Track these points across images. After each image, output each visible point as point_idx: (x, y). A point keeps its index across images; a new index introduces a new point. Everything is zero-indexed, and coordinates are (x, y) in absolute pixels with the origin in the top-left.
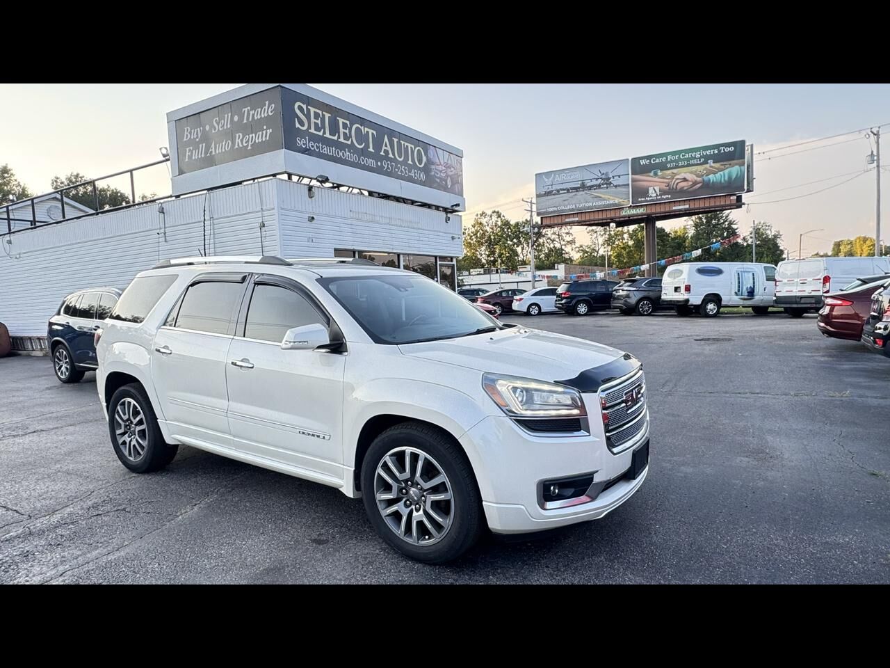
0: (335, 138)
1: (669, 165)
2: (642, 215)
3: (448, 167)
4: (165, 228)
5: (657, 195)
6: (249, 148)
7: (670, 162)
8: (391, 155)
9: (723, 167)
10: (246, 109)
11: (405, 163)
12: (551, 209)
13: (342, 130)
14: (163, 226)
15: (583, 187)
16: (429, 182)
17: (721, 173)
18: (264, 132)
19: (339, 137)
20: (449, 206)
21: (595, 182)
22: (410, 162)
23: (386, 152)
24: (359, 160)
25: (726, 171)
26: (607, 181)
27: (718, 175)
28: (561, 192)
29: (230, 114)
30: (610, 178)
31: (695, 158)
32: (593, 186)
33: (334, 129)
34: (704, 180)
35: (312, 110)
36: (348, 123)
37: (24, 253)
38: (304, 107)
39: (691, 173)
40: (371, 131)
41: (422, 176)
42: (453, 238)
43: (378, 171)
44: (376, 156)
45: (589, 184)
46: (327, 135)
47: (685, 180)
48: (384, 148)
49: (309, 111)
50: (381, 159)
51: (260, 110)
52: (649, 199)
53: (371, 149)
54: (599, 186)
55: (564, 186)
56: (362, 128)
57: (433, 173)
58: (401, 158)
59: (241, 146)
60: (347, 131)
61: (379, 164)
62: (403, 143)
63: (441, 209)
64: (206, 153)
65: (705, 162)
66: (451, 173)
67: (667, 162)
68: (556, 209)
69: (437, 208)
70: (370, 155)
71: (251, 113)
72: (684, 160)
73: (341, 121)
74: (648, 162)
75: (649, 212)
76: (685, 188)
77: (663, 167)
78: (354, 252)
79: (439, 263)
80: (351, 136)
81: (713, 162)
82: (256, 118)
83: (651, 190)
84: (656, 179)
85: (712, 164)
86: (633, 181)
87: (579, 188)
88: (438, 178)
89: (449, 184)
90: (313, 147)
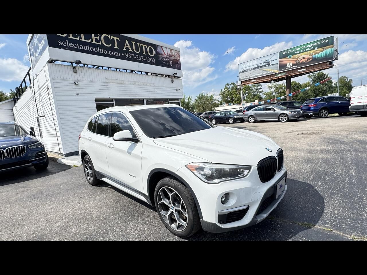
0: (89, 41)
1: (296, 53)
2: (284, 75)
3: (170, 56)
5: (291, 66)
6: (42, 50)
7: (296, 51)
8: (131, 50)
9: (322, 50)
11: (141, 54)
12: (245, 78)
13: (94, 37)
14: (33, 94)
15: (258, 67)
16: (158, 63)
17: (322, 52)
18: (43, 40)
19: (92, 41)
20: (172, 75)
21: (263, 64)
22: (144, 53)
23: (127, 48)
24: (108, 52)
25: (324, 52)
26: (268, 63)
27: (320, 54)
28: (249, 70)
30: (269, 62)
31: (309, 48)
32: (262, 66)
34: (313, 57)
37: (19, 110)
39: (307, 54)
40: (116, 38)
41: (153, 60)
42: (177, 90)
43: (122, 58)
44: (120, 50)
45: (260, 65)
46: (83, 40)
47: (304, 58)
48: (125, 46)
50: (124, 52)
52: (287, 68)
53: (116, 47)
54: (265, 66)
55: (250, 68)
56: (109, 36)
57: (160, 59)
58: (137, 51)
60: (98, 38)
61: (123, 54)
62: (139, 44)
64: (35, 57)
65: (314, 49)
66: (172, 59)
67: (295, 51)
68: (247, 77)
70: (116, 50)
72: (303, 49)
74: (286, 52)
75: (287, 74)
76: (304, 62)
77: (293, 54)
78: (112, 99)
79: (169, 102)
80: (101, 40)
81: (318, 48)
83: (288, 65)
84: (290, 59)
85: (317, 49)
86: (280, 62)
87: (256, 68)
88: (164, 61)
89: (171, 63)
90: (72, 46)
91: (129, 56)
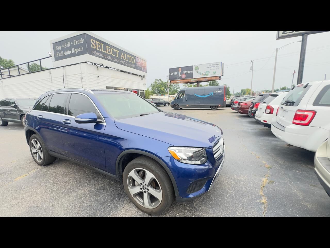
0: (105, 52)
2: (196, 81)
3: (142, 64)
4: (52, 78)
6: (77, 53)
8: (124, 59)
10: (75, 41)
11: (128, 62)
13: (107, 50)
14: (51, 77)
16: (136, 68)
18: (81, 48)
19: (107, 52)
20: (142, 75)
22: (130, 61)
23: (122, 58)
24: (114, 59)
29: (70, 42)
33: (105, 49)
35: (97, 42)
36: (110, 48)
37: (7, 85)
38: (94, 41)
40: (117, 51)
41: (134, 66)
42: (144, 85)
43: (120, 63)
44: (119, 59)
46: (103, 51)
48: (122, 56)
49: (96, 42)
50: (121, 60)
51: (79, 41)
56: (114, 50)
57: (137, 65)
58: (127, 60)
59: (74, 52)
60: (109, 50)
61: (120, 61)
62: (128, 55)
63: (140, 76)
64: (63, 54)
66: (143, 66)
69: (139, 76)
70: (117, 58)
71: (77, 42)
73: (107, 47)
75: (198, 80)
78: (113, 88)
79: (140, 91)
80: (110, 52)
82: (78, 44)
88: (139, 67)
89: (142, 69)
90: (98, 54)
91: (123, 63)
